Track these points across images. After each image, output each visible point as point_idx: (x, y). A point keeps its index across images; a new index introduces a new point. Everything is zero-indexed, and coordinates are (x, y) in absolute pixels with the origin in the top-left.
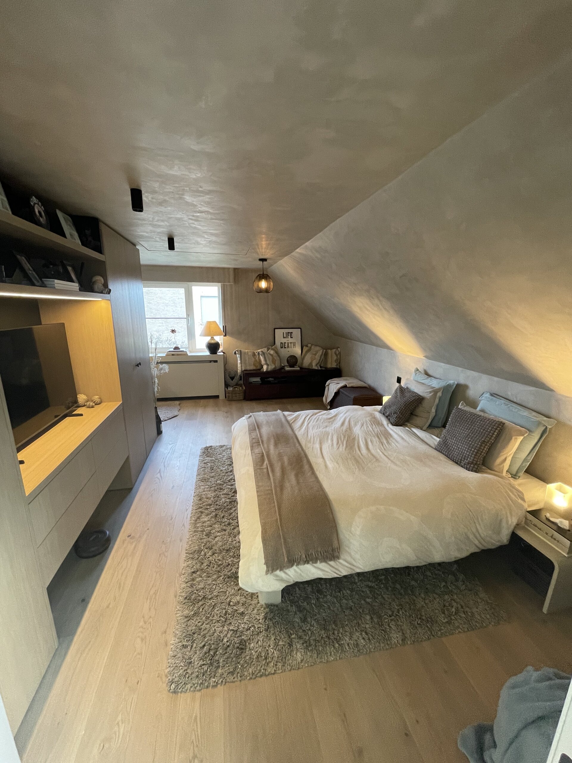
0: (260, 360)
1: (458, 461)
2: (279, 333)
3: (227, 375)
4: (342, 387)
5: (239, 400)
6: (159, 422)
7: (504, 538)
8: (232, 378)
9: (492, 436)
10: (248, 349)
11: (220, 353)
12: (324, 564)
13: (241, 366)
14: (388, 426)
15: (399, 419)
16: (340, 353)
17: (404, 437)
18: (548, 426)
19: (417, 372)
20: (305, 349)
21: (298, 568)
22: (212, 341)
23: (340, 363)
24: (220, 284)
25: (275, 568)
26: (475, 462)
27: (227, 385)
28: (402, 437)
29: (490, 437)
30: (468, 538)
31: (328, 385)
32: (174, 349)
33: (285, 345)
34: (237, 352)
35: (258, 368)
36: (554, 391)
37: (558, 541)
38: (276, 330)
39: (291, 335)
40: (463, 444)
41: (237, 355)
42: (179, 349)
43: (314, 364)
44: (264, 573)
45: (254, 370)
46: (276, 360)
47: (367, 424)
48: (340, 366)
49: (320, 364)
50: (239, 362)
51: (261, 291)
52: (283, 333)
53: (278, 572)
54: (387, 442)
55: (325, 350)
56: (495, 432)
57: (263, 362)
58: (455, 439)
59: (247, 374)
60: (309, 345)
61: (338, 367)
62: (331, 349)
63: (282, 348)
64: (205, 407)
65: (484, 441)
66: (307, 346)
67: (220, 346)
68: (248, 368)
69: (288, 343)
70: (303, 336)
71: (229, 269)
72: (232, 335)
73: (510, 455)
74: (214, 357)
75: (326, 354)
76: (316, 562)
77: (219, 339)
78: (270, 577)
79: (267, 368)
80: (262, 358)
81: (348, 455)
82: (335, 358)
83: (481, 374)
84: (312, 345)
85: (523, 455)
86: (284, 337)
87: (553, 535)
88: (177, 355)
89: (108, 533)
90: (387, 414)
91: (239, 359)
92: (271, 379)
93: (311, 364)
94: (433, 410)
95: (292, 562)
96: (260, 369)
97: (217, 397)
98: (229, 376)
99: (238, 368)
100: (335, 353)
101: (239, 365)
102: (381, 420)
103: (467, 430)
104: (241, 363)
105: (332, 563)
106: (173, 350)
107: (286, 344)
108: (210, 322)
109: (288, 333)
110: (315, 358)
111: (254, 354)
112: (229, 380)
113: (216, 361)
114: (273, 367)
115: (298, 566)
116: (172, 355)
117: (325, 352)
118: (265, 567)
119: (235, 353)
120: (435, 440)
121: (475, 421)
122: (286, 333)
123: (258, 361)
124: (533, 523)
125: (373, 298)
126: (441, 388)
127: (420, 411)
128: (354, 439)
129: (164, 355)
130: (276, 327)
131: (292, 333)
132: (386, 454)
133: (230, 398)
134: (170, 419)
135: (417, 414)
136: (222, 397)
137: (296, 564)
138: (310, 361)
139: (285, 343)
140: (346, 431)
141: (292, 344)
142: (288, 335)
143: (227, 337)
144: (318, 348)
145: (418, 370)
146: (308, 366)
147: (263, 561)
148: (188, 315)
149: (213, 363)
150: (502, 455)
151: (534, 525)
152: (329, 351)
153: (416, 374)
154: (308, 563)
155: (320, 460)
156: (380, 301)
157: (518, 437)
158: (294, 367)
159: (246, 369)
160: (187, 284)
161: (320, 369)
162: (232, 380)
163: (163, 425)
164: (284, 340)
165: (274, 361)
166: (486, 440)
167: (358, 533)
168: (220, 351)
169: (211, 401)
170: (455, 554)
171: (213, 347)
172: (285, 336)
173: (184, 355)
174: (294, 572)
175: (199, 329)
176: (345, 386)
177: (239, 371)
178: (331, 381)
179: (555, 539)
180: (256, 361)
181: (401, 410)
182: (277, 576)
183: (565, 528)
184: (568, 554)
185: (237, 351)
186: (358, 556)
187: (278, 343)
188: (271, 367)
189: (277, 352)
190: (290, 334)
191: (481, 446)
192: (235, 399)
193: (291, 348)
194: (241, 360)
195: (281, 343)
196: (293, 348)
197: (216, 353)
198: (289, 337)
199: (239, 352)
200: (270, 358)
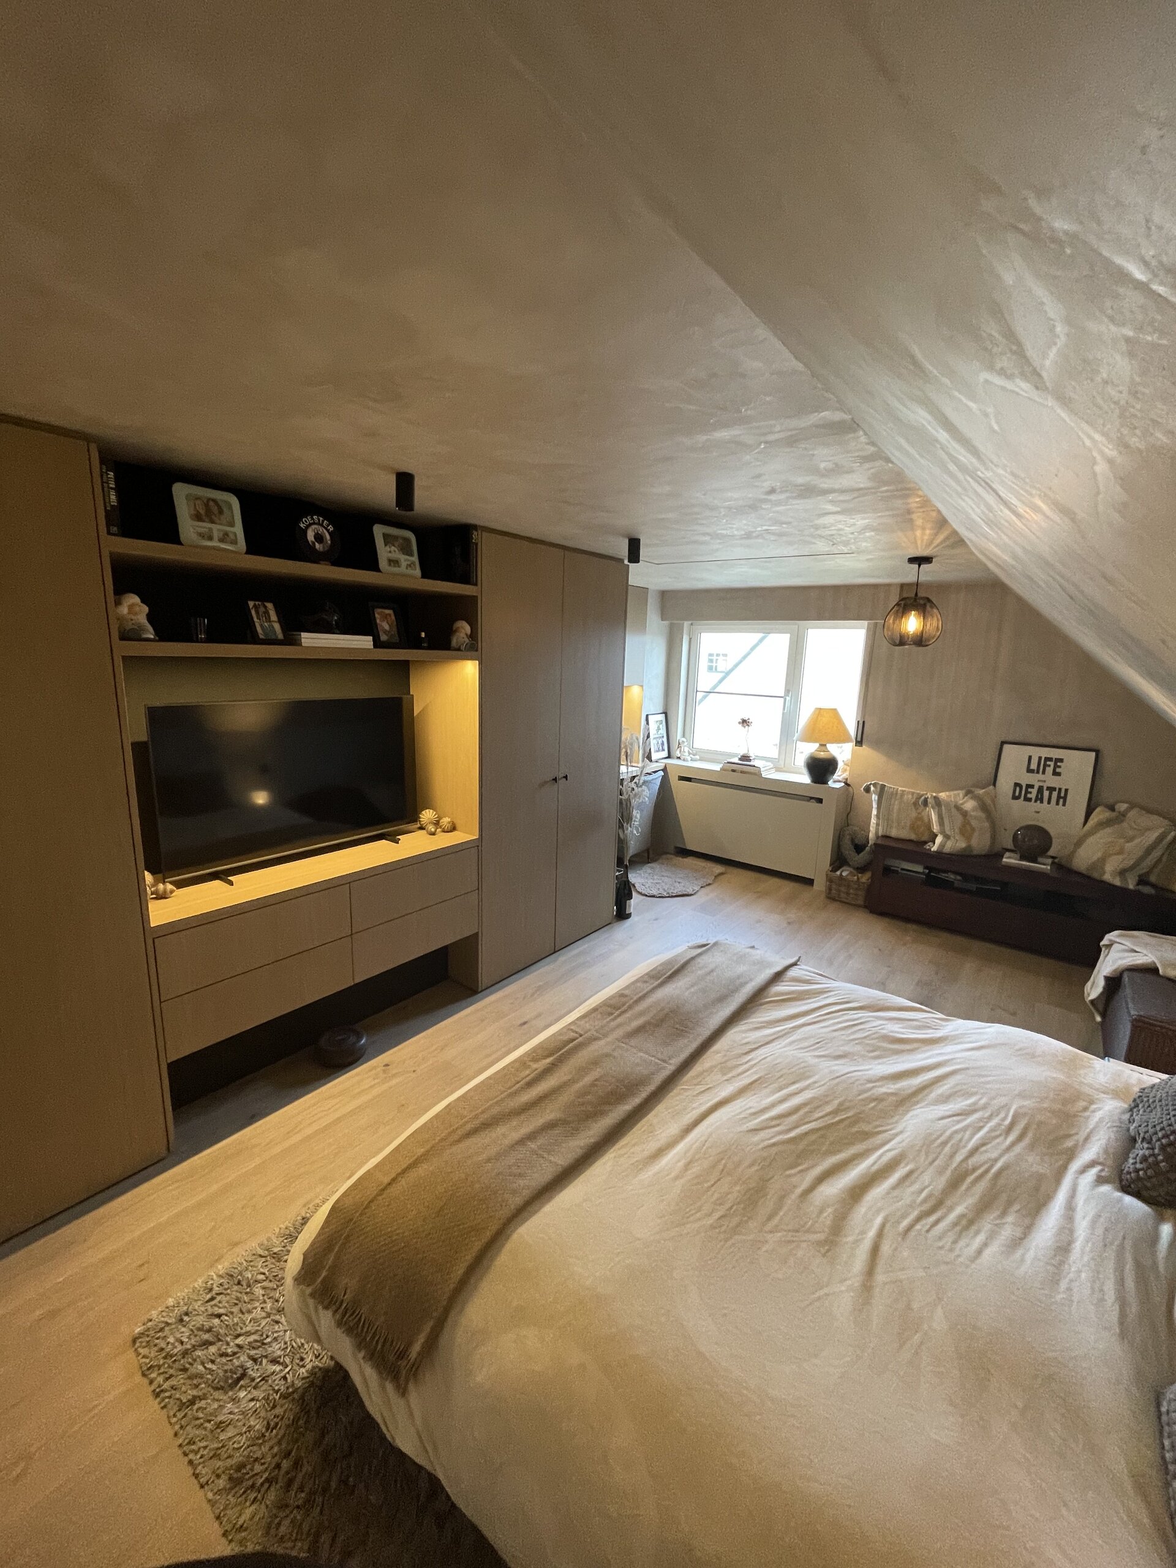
0: (929, 817)
2: (1016, 756)
5: (855, 905)
6: (624, 892)
8: (858, 849)
11: (835, 782)
12: (370, 1369)
13: (878, 825)
20: (1100, 814)
21: (334, 1325)
22: (822, 753)
31: (1109, 946)
32: (740, 759)
34: (872, 788)
35: (923, 838)
38: (1005, 746)
39: (1056, 766)
41: (873, 796)
42: (750, 760)
43: (1113, 866)
45: (910, 841)
46: (973, 829)
49: (1138, 872)
50: (874, 812)
51: (904, 640)
52: (1030, 758)
53: (307, 1294)
57: (936, 828)
59: (887, 847)
60: (1124, 807)
63: (1015, 797)
66: (1110, 806)
67: (840, 767)
68: (894, 833)
69: (1040, 789)
70: (1104, 775)
72: (877, 744)
76: (359, 1348)
77: (843, 753)
79: (942, 845)
80: (934, 815)
84: (1133, 805)
86: (1029, 771)
88: (742, 772)
89: (363, 1042)
91: (875, 805)
93: (1103, 860)
95: (328, 1297)
96: (925, 843)
97: (810, 882)
98: (852, 840)
99: (871, 829)
101: (873, 821)
104: (878, 816)
105: (389, 1388)
106: (736, 760)
107: (1034, 791)
108: (824, 710)
109: (1047, 759)
110: (1123, 847)
112: (846, 850)
113: (820, 801)
114: (962, 844)
115: (334, 1320)
116: (733, 771)
118: (301, 1261)
119: (867, 790)
122: (1040, 758)
123: (925, 822)
129: (717, 767)
130: (1006, 739)
131: (1061, 760)
133: (836, 895)
134: (672, 897)
136: (820, 885)
137: (332, 1310)
138: (1099, 854)
139: (1030, 786)
141: (1055, 794)
142: (1045, 766)
143: (865, 749)
144: (1151, 820)
146: (1088, 869)
148: (787, 691)
149: (814, 804)
154: (346, 1332)
158: (1035, 861)
159: (888, 834)
160: (796, 624)
161: (1131, 887)
162: (856, 852)
163: (639, 905)
164: (1026, 779)
165: (966, 830)
168: (835, 777)
171: (821, 768)
174: (328, 1326)
177: (872, 835)
180: (919, 818)
182: (305, 1301)
185: (875, 785)
187: (1005, 784)
188: (949, 847)
189: (988, 808)
190: (1052, 764)
192: (845, 900)
193: (1049, 802)
194: (879, 808)
195: (1017, 785)
196: (1057, 804)
197: (825, 782)
198: (1049, 770)
199: (878, 789)
200: (959, 819)
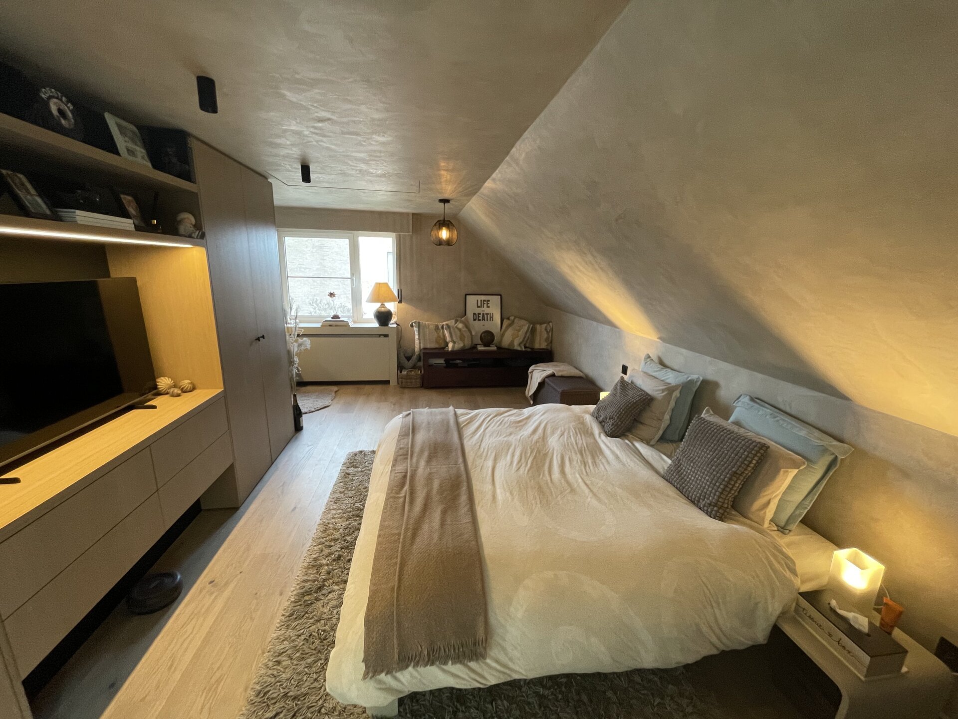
0: (444, 336)
1: (695, 499)
2: (472, 300)
3: (402, 354)
4: (548, 377)
5: (416, 388)
6: (298, 414)
7: (760, 634)
8: (409, 359)
9: (748, 466)
10: (430, 321)
11: (392, 324)
12: (459, 666)
13: (420, 343)
14: (600, 437)
15: (616, 427)
16: (552, 330)
17: (619, 455)
18: (839, 456)
19: (648, 359)
20: (506, 322)
21: (417, 671)
22: (383, 309)
23: (551, 342)
24: (394, 234)
25: (378, 670)
26: (720, 504)
27: (400, 367)
28: (617, 455)
29: (745, 467)
30: (699, 630)
31: (532, 372)
32: (332, 318)
33: (479, 317)
34: (414, 324)
35: (442, 346)
36: (851, 400)
37: (849, 652)
38: (467, 296)
39: (488, 304)
40: (703, 473)
41: (415, 328)
42: (339, 318)
43: (516, 343)
44: (361, 677)
45: (436, 349)
46: (465, 336)
47: (569, 432)
48: (551, 347)
49: (524, 343)
50: (417, 337)
51: (440, 242)
52: (477, 300)
53: (382, 676)
54: (592, 462)
55: (532, 325)
56: (753, 459)
57: (448, 339)
58: (692, 465)
59: (427, 354)
60: (512, 318)
61: (549, 348)
62: (541, 324)
63: (475, 320)
64: (368, 395)
65: (735, 472)
66: (508, 319)
67: (393, 316)
68: (428, 346)
69: (483, 314)
70: (504, 304)
71: (407, 214)
72: (410, 301)
73: (776, 496)
74: (384, 330)
75: (533, 331)
76: (445, 663)
77: (391, 306)
78: (371, 685)
79: (453, 347)
80: (447, 333)
81: (530, 481)
82: (545, 335)
83: (738, 368)
84: (515, 317)
85: (798, 497)
86: (478, 307)
87: (841, 639)
88: (336, 326)
89: (179, 577)
90: (601, 418)
91: (416, 333)
92: (458, 361)
93: (512, 342)
94: (667, 417)
95: (405, 660)
96: (444, 348)
97: (387, 382)
98: (404, 355)
99: (416, 346)
100: (546, 329)
101: (417, 342)
102: (591, 427)
103: (711, 453)
104: (419, 339)
105: (472, 664)
106: (330, 319)
107: (481, 316)
108: (380, 283)
109: (484, 301)
110: (518, 335)
111: (437, 328)
112: (404, 361)
113: (386, 336)
114: (462, 345)
115: (416, 668)
116: (330, 326)
117: (532, 327)
118: (362, 667)
119: (412, 326)
120: (664, 462)
121: (724, 439)
122: (481, 300)
123: (442, 337)
124: (808, 615)
125: (585, 254)
126: (679, 385)
127: (647, 417)
128: (546, 455)
129: (319, 325)
130: (467, 293)
131: (489, 301)
132: (588, 482)
133: (404, 385)
134: (318, 410)
135: (642, 422)
136: (394, 382)
137: (412, 664)
138: (511, 339)
139: (480, 314)
140: (537, 442)
141: (489, 316)
142: (484, 304)
143: (403, 305)
144: (523, 322)
145: (649, 357)
146: (508, 346)
147: (362, 656)
148: (353, 274)
149: (382, 338)
150: (764, 496)
151: (809, 617)
152: (538, 326)
153: (646, 363)
154: (432, 664)
155: (488, 487)
156: (595, 257)
157: (790, 470)
158: (489, 347)
159: (426, 347)
160: (352, 233)
161: (524, 350)
162: (408, 361)
163: (305, 420)
164: (478, 311)
165: (462, 338)
166: (738, 471)
167: (520, 614)
168: (391, 322)
169: (378, 388)
170: (677, 658)
171: (384, 317)
172: (479, 305)
173: (346, 326)
174: (409, 677)
175: (366, 291)
176: (553, 375)
177: (417, 349)
178: (535, 367)
179: (844, 647)
180: (439, 337)
181: (620, 415)
182: (380, 682)
183: (861, 628)
184: (866, 677)
185: (415, 322)
186: (516, 654)
187: (470, 315)
188: (459, 346)
189: (467, 326)
190: (486, 302)
191: (730, 479)
192: (410, 386)
193: (487, 320)
194: (419, 334)
195: (474, 314)
196: (490, 320)
197: (387, 325)
198: (485, 305)
199: (417, 325)
200: (458, 333)
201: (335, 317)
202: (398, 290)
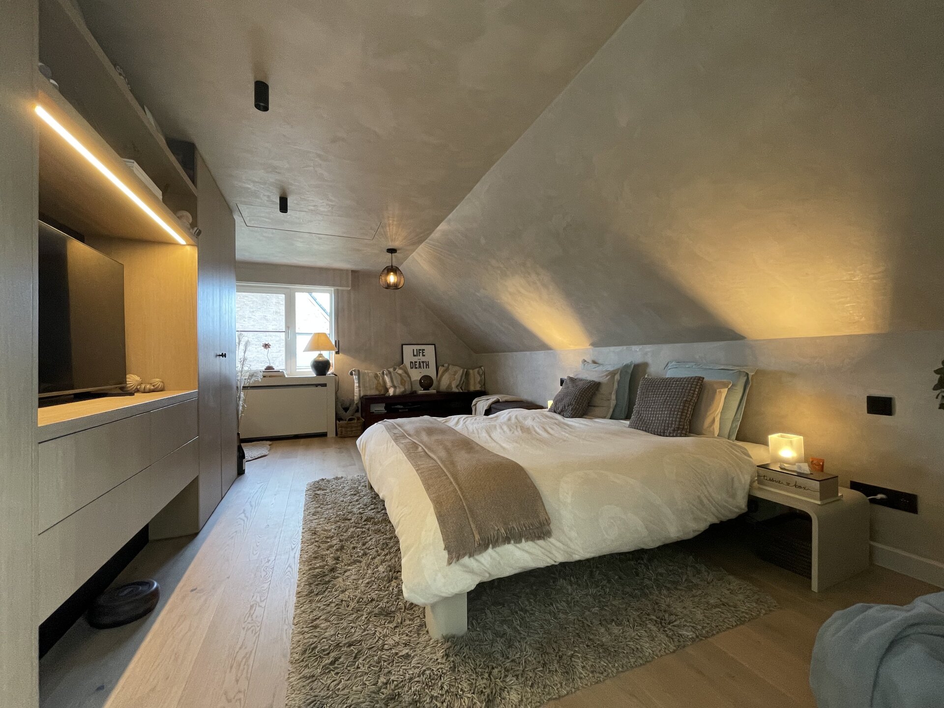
0: (384, 382)
1: (661, 432)
2: (408, 350)
3: (339, 405)
4: (494, 403)
5: (356, 436)
6: (241, 456)
8: (346, 409)
9: (694, 394)
10: (369, 370)
11: (330, 375)
12: (530, 543)
13: (360, 391)
15: (575, 411)
16: (484, 373)
17: (587, 424)
18: (749, 374)
19: (585, 363)
20: (441, 369)
21: (495, 551)
22: (321, 358)
23: (484, 384)
24: (332, 288)
25: (461, 553)
26: (681, 427)
27: (338, 418)
29: (692, 395)
31: (475, 405)
32: (266, 369)
33: (415, 365)
34: (353, 373)
35: (382, 392)
36: (746, 338)
37: (805, 488)
38: (404, 346)
39: (423, 353)
40: (662, 411)
41: (354, 377)
42: (273, 369)
43: (454, 386)
44: (445, 563)
45: (376, 395)
46: (405, 382)
47: (538, 418)
48: (485, 388)
49: (460, 386)
50: (356, 385)
51: (388, 286)
52: (413, 350)
53: (466, 560)
55: (466, 370)
56: (696, 388)
57: (389, 384)
58: (650, 410)
59: (367, 401)
60: (446, 365)
61: (483, 389)
62: (473, 369)
63: (412, 368)
64: (307, 447)
65: (686, 400)
66: (443, 366)
67: (331, 367)
68: (369, 393)
69: (420, 362)
70: (438, 353)
71: (347, 270)
72: (347, 352)
73: (717, 414)
74: (322, 380)
75: (467, 374)
76: (520, 541)
77: (329, 356)
78: (455, 568)
79: (394, 392)
80: (387, 379)
82: (479, 379)
83: (660, 345)
84: (449, 364)
85: (731, 414)
86: (414, 356)
87: (796, 482)
88: (270, 377)
89: (156, 585)
90: (560, 409)
91: (356, 381)
92: (399, 406)
93: (450, 386)
94: (613, 397)
95: (486, 543)
96: (384, 394)
97: (324, 435)
98: (342, 406)
99: (355, 394)
100: (478, 373)
101: (356, 390)
102: (554, 417)
103: (663, 396)
104: (359, 387)
105: (541, 542)
106: (264, 370)
107: (418, 364)
108: (319, 333)
109: (420, 350)
110: (455, 378)
111: (376, 376)
112: (342, 412)
113: (325, 385)
114: (403, 389)
115: (494, 549)
116: (263, 377)
117: (466, 372)
118: (445, 554)
119: (351, 374)
120: (625, 423)
121: (670, 384)
122: (417, 350)
123: (382, 383)
124: (768, 479)
125: (529, 274)
126: (618, 369)
127: (597, 400)
128: (528, 428)
130: (403, 343)
131: (424, 350)
133: (343, 436)
134: (258, 458)
135: (597, 405)
136: (331, 434)
137: (491, 546)
138: (448, 383)
139: (416, 362)
140: (516, 423)
141: (425, 364)
142: (419, 353)
143: (341, 356)
144: (456, 368)
145: (585, 361)
146: (446, 389)
147: (442, 545)
148: (287, 327)
149: (320, 388)
150: (710, 414)
151: (770, 480)
152: (471, 371)
154: (509, 543)
156: (538, 274)
157: (722, 390)
158: (429, 390)
159: (365, 395)
160: (288, 287)
161: (461, 391)
162: (346, 412)
163: (247, 467)
164: (414, 359)
165: (403, 383)
166: (688, 399)
168: (330, 372)
169: (316, 440)
171: (321, 367)
172: (415, 354)
173: (280, 376)
174: (489, 559)
175: (302, 342)
176: (498, 401)
178: (478, 399)
179: (800, 487)
180: (379, 383)
181: (577, 400)
182: (464, 566)
183: (805, 472)
184: (821, 500)
185: (354, 371)
186: (573, 534)
187: (407, 362)
188: (399, 391)
189: (406, 372)
191: (684, 406)
192: (351, 435)
193: (424, 368)
194: (359, 382)
195: (411, 362)
196: (426, 368)
197: (325, 374)
198: (421, 354)
199: (357, 372)
200: (399, 377)
201: (269, 368)
202: (336, 341)
